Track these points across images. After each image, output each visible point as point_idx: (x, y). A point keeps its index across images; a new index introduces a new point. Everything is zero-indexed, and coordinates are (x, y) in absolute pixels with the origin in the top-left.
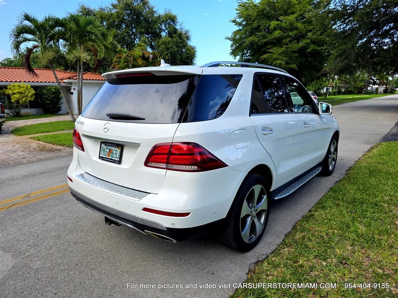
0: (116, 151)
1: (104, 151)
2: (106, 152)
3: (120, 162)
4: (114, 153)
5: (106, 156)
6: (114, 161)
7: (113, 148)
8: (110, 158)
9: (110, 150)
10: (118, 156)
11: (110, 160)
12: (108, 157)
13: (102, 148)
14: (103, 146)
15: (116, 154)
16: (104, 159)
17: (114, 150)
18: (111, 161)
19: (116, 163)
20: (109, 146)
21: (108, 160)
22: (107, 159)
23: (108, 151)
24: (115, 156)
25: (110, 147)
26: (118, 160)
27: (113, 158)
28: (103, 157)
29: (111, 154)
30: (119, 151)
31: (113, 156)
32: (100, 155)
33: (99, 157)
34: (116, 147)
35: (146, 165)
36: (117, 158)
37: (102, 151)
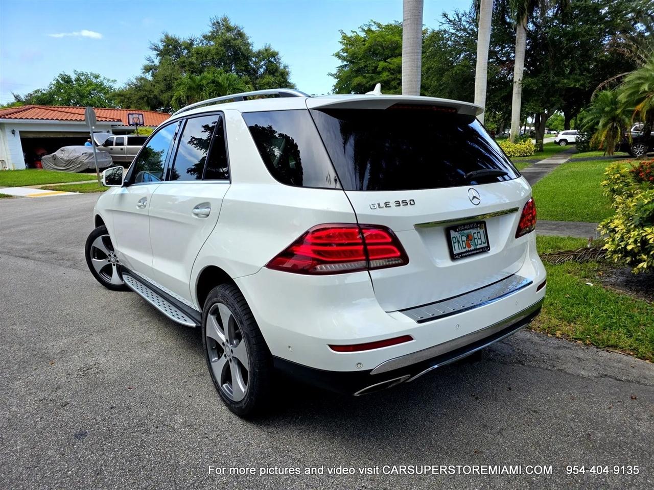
0: (479, 234)
1: (459, 242)
2: (462, 241)
3: (486, 249)
4: (476, 238)
5: (465, 248)
6: (481, 250)
7: (472, 231)
8: (472, 248)
9: (468, 237)
10: (483, 239)
11: (475, 252)
12: (469, 249)
13: (453, 238)
14: (453, 234)
15: (481, 239)
16: (464, 255)
17: (474, 233)
18: (478, 251)
19: (485, 251)
20: (465, 229)
21: (473, 252)
22: (469, 253)
23: (464, 238)
24: (480, 242)
25: (466, 232)
26: (486, 245)
27: (478, 247)
28: (461, 254)
29: (472, 243)
30: (482, 231)
31: (477, 243)
32: (455, 252)
33: (453, 257)
34: (478, 227)
35: (517, 236)
36: (484, 243)
37: (456, 242)
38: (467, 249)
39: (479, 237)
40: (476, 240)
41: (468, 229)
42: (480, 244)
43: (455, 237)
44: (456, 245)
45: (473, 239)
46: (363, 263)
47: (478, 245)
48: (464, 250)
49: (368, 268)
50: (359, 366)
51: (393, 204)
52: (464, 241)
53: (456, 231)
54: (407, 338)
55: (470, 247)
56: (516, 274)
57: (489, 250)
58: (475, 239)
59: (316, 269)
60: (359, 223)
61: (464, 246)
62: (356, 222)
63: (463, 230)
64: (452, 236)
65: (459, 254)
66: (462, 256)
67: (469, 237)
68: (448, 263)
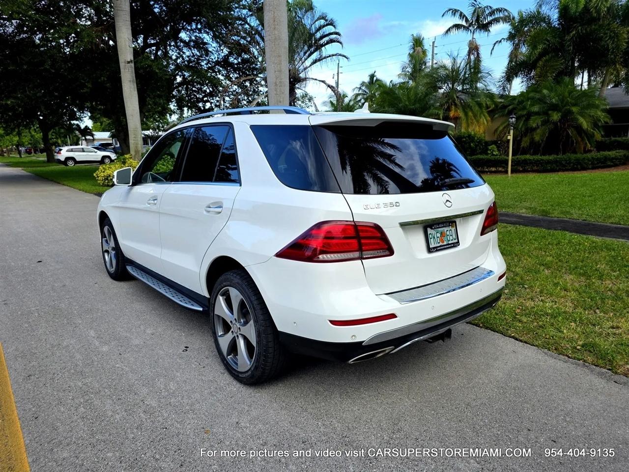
0: (450, 231)
1: (434, 237)
2: (437, 237)
3: (456, 244)
4: (448, 235)
6: (453, 245)
7: (445, 229)
8: (445, 243)
9: (442, 234)
10: (454, 236)
11: (448, 246)
12: (443, 244)
13: (430, 234)
14: (429, 231)
15: (452, 235)
16: (439, 248)
17: (447, 231)
18: (450, 246)
19: (456, 246)
21: (446, 247)
22: (443, 247)
23: (439, 235)
24: (451, 238)
25: (439, 229)
26: (456, 241)
27: (450, 242)
28: (436, 247)
29: (445, 239)
30: (453, 229)
31: (449, 239)
32: (431, 247)
33: (430, 250)
34: (450, 226)
35: (482, 234)
36: (455, 239)
37: (431, 238)
38: (441, 244)
41: (442, 227)
42: (452, 240)
43: (431, 234)
44: (432, 240)
45: (446, 236)
46: (357, 254)
47: (449, 241)
48: (439, 245)
49: (361, 258)
50: (354, 337)
51: (382, 206)
52: (438, 237)
53: (432, 229)
54: (393, 316)
55: (443, 242)
56: (481, 266)
57: (459, 245)
59: (318, 258)
60: (355, 220)
61: (439, 242)
62: (352, 220)
63: (438, 228)
64: (429, 233)
65: (434, 248)
66: (437, 249)
68: (425, 255)
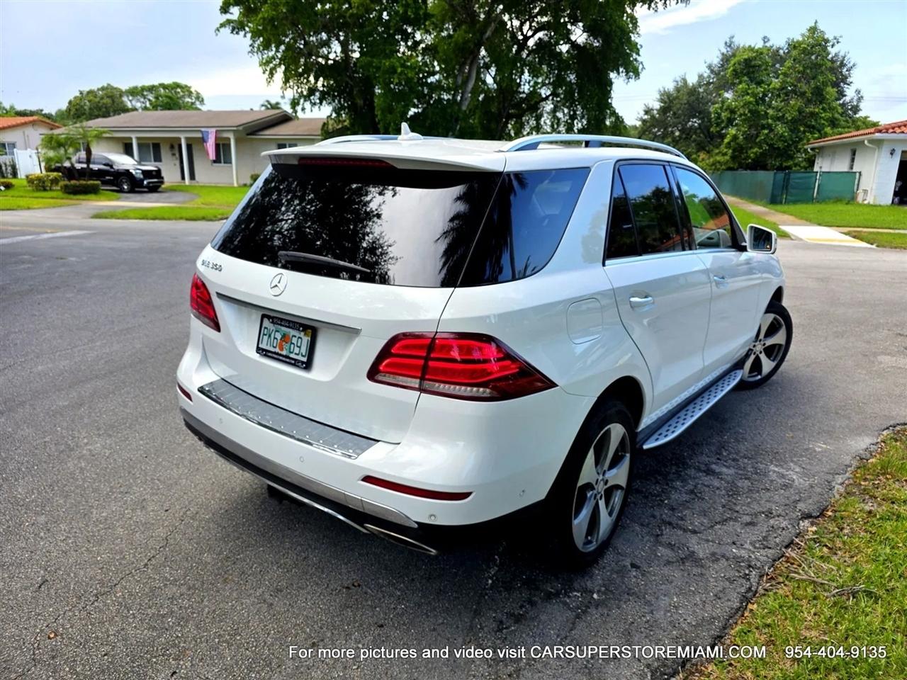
0: (300, 340)
1: (270, 336)
2: (275, 338)
3: (308, 366)
4: (294, 344)
5: (275, 347)
6: (293, 362)
7: (292, 332)
8: (284, 353)
9: (284, 336)
10: (304, 350)
11: (284, 359)
12: (280, 352)
13: (265, 328)
14: (266, 323)
15: (300, 347)
16: (270, 354)
17: (293, 336)
18: (288, 360)
19: (298, 366)
21: (281, 358)
22: (276, 356)
23: (279, 336)
25: (283, 329)
26: (305, 359)
27: (292, 356)
29: (286, 346)
30: (306, 339)
31: (292, 351)
33: (259, 350)
34: (302, 331)
35: (371, 377)
36: (302, 356)
37: (266, 335)
38: (277, 350)
39: (299, 345)
40: (292, 346)
41: (288, 327)
42: (296, 354)
43: (268, 329)
44: (266, 338)
45: (289, 343)
47: (292, 353)
48: (274, 350)
51: (211, 265)
52: (277, 339)
53: (270, 322)
55: (282, 349)
57: (309, 369)
58: (292, 343)
61: (275, 345)
63: (280, 325)
64: (264, 326)
65: (264, 350)
67: (285, 338)
